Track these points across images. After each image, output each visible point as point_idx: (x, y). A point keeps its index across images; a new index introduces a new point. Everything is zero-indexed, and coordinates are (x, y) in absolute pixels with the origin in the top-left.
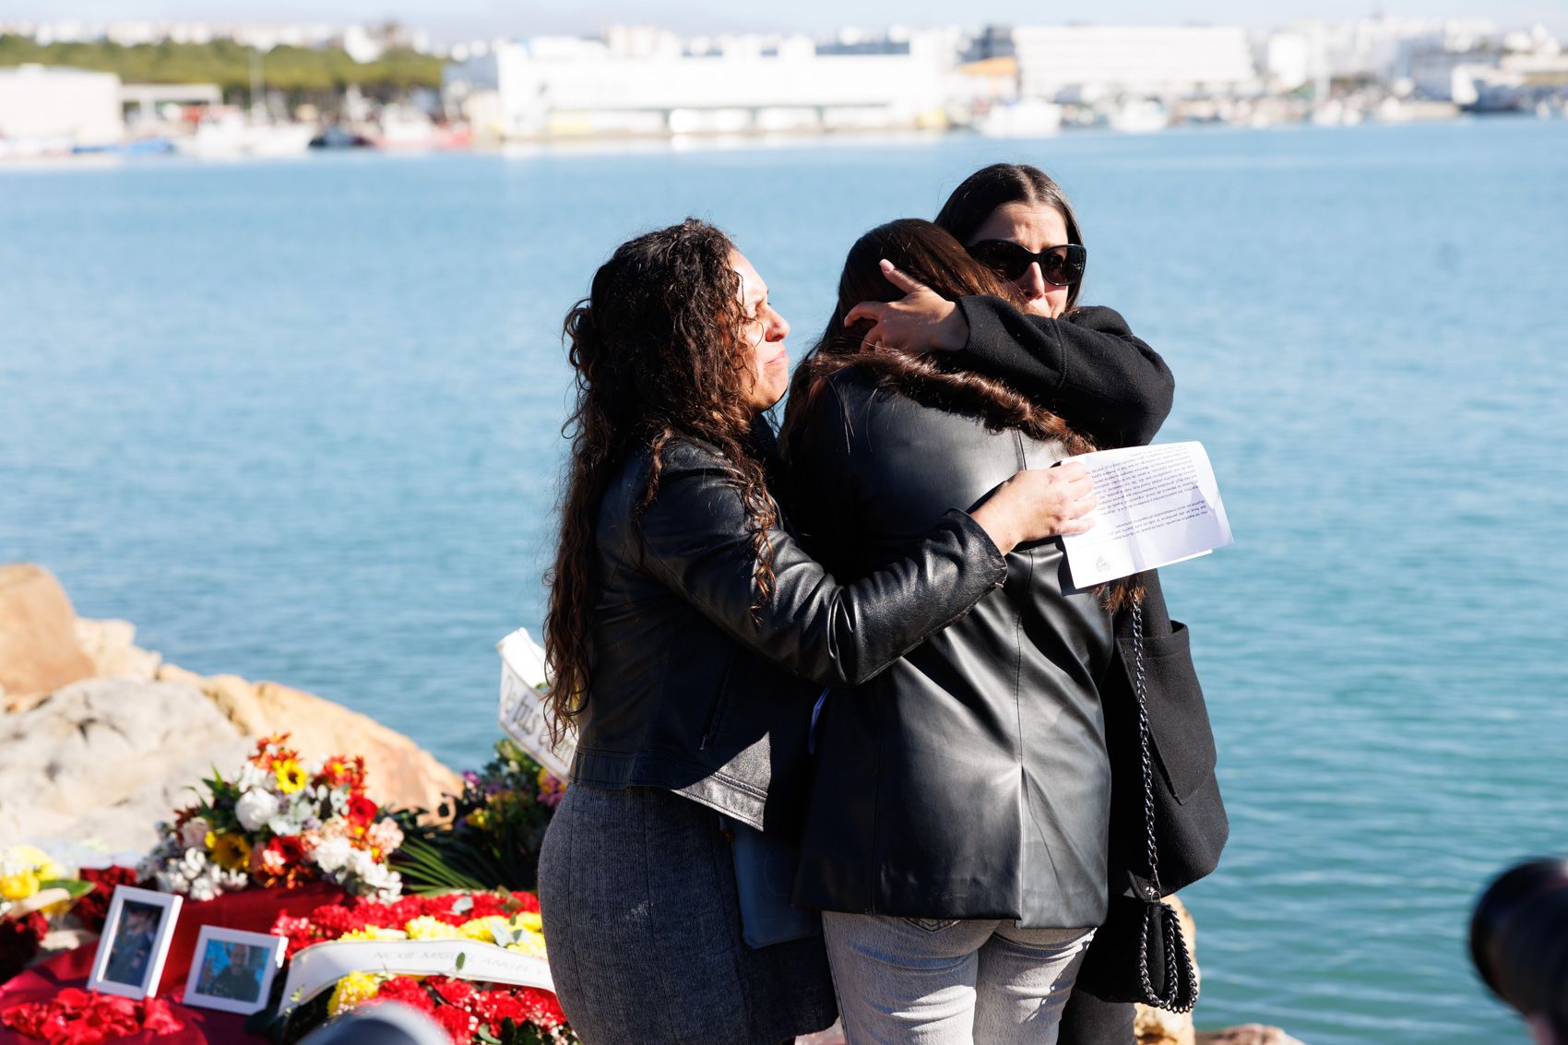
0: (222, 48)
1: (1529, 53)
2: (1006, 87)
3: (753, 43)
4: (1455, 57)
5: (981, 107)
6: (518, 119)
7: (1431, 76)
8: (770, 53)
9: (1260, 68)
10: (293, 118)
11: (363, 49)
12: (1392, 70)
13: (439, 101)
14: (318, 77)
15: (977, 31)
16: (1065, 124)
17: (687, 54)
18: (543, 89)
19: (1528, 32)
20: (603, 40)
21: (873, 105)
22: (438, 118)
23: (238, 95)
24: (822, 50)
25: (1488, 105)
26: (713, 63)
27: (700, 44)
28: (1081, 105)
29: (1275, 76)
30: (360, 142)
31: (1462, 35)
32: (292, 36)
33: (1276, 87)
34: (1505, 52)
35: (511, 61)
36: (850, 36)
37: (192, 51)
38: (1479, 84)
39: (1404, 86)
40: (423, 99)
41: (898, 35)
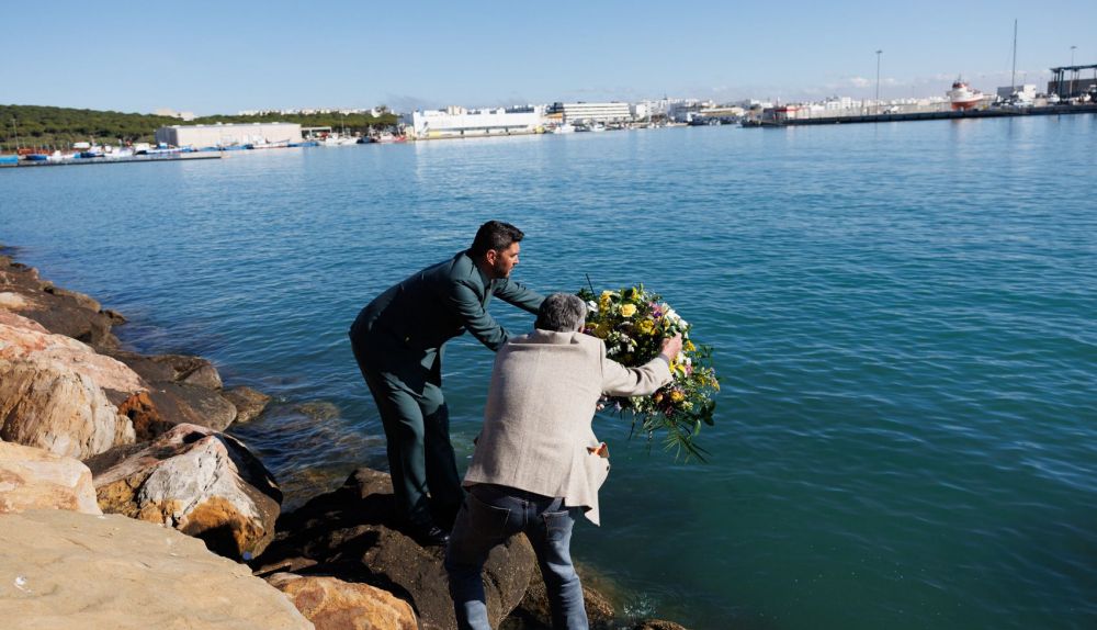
0: (335, 115)
1: (708, 107)
2: (561, 121)
3: (488, 110)
4: (687, 109)
5: (553, 126)
6: (419, 133)
7: (680, 115)
8: (493, 112)
9: (633, 114)
10: (353, 135)
11: (376, 115)
12: (669, 113)
13: (396, 129)
14: (362, 123)
15: (552, 105)
16: (576, 131)
17: (469, 113)
18: (426, 124)
19: (708, 102)
20: (445, 110)
21: (522, 127)
22: (395, 134)
23: (338, 129)
24: (507, 112)
25: (696, 123)
26: (477, 116)
27: (473, 111)
28: (583, 125)
29: (638, 116)
30: (373, 141)
31: (690, 102)
32: (355, 111)
33: (637, 119)
34: (702, 107)
35: (416, 116)
36: (516, 107)
37: (326, 116)
38: (693, 116)
39: (673, 118)
40: (391, 128)
41: (530, 106)
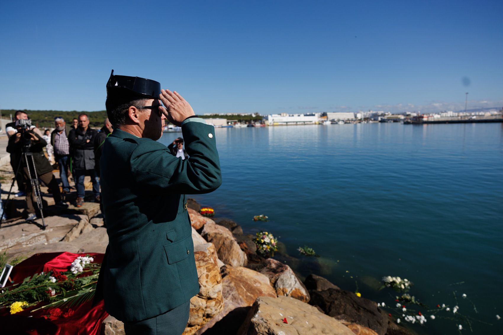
0: (239, 116)
1: (388, 115)
2: (326, 119)
3: (297, 115)
4: (379, 116)
5: (323, 121)
6: (270, 123)
7: (376, 118)
8: (299, 116)
9: (356, 117)
10: (246, 123)
11: (254, 116)
12: (371, 117)
13: (262, 122)
14: (249, 119)
15: (322, 113)
16: (332, 123)
17: (290, 116)
18: (273, 120)
19: (388, 112)
20: (281, 115)
21: (310, 122)
22: (261, 123)
23: (240, 121)
24: (305, 115)
25: (382, 121)
26: (293, 117)
27: (291, 115)
28: (334, 121)
29: (358, 118)
30: (253, 126)
31: (380, 113)
32: (246, 114)
33: (357, 119)
34: (385, 115)
35: (270, 117)
36: (308, 114)
37: (235, 116)
38: (381, 119)
39: (373, 119)
40: (260, 121)
41: (314, 113)
